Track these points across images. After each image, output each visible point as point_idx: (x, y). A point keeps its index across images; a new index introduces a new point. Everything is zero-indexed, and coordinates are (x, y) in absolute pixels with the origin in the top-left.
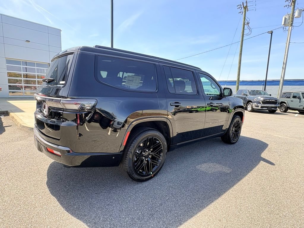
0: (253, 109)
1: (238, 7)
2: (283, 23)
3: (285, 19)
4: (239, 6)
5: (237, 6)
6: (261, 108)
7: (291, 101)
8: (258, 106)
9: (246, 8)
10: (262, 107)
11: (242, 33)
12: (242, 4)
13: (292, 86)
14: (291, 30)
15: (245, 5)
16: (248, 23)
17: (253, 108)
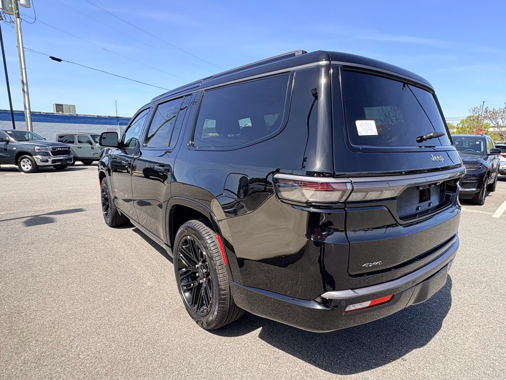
0: (38, 166)
6: (52, 163)
7: (78, 148)
8: (47, 161)
10: (54, 161)
13: (20, 122)
17: (38, 164)
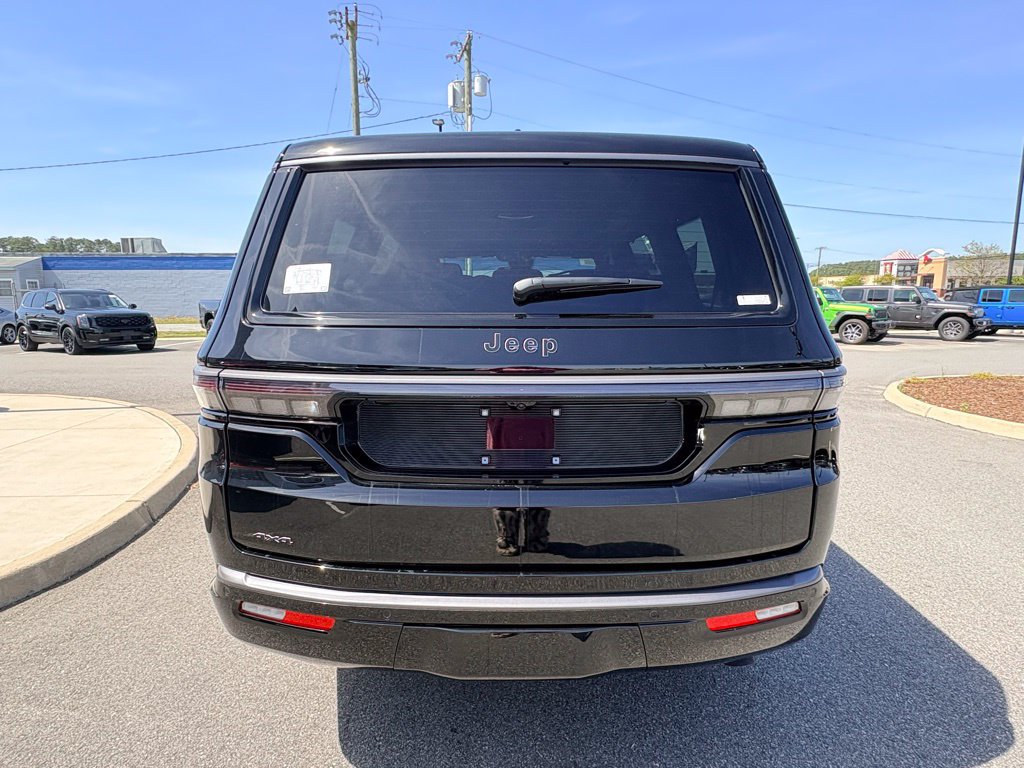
1: (333, 16)
2: (451, 103)
3: (454, 90)
4: (335, 14)
5: (330, 13)
9: (353, 26)
11: (354, 106)
12: (344, 13)
14: (472, 123)
15: (352, 18)
16: (367, 79)
